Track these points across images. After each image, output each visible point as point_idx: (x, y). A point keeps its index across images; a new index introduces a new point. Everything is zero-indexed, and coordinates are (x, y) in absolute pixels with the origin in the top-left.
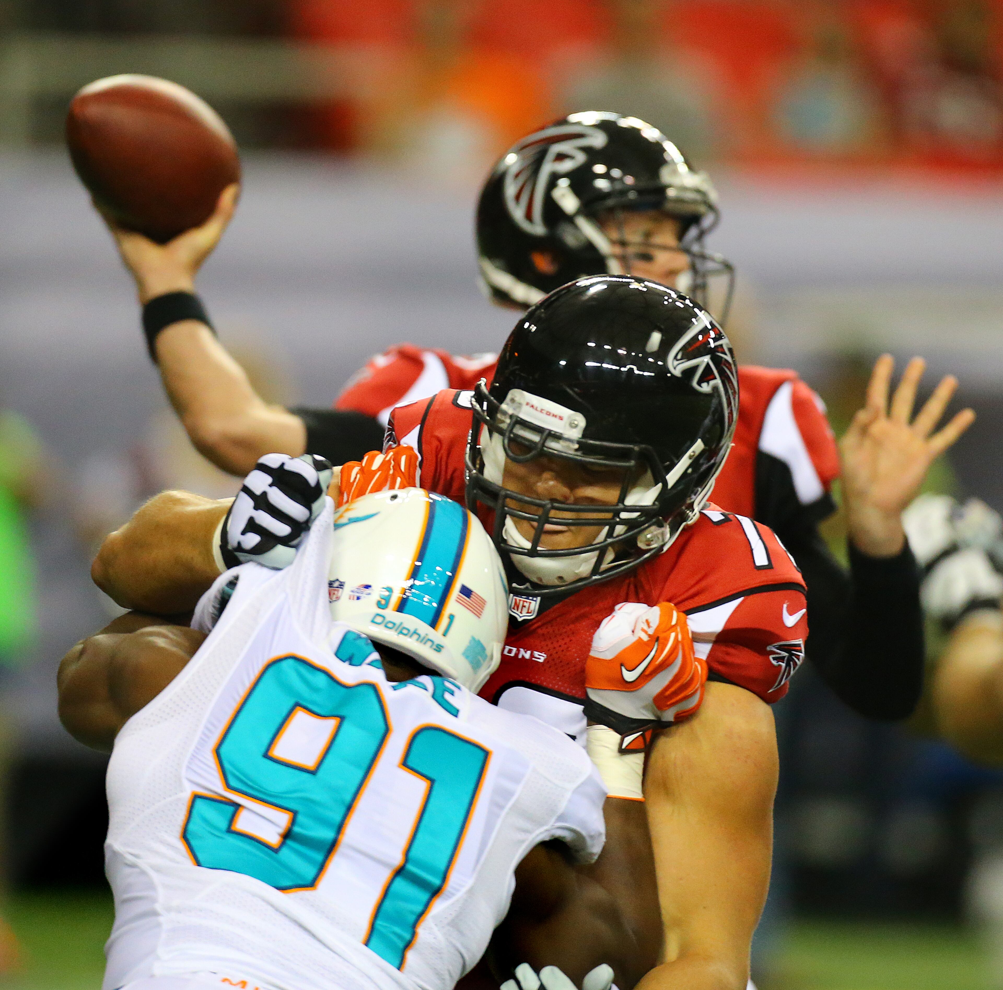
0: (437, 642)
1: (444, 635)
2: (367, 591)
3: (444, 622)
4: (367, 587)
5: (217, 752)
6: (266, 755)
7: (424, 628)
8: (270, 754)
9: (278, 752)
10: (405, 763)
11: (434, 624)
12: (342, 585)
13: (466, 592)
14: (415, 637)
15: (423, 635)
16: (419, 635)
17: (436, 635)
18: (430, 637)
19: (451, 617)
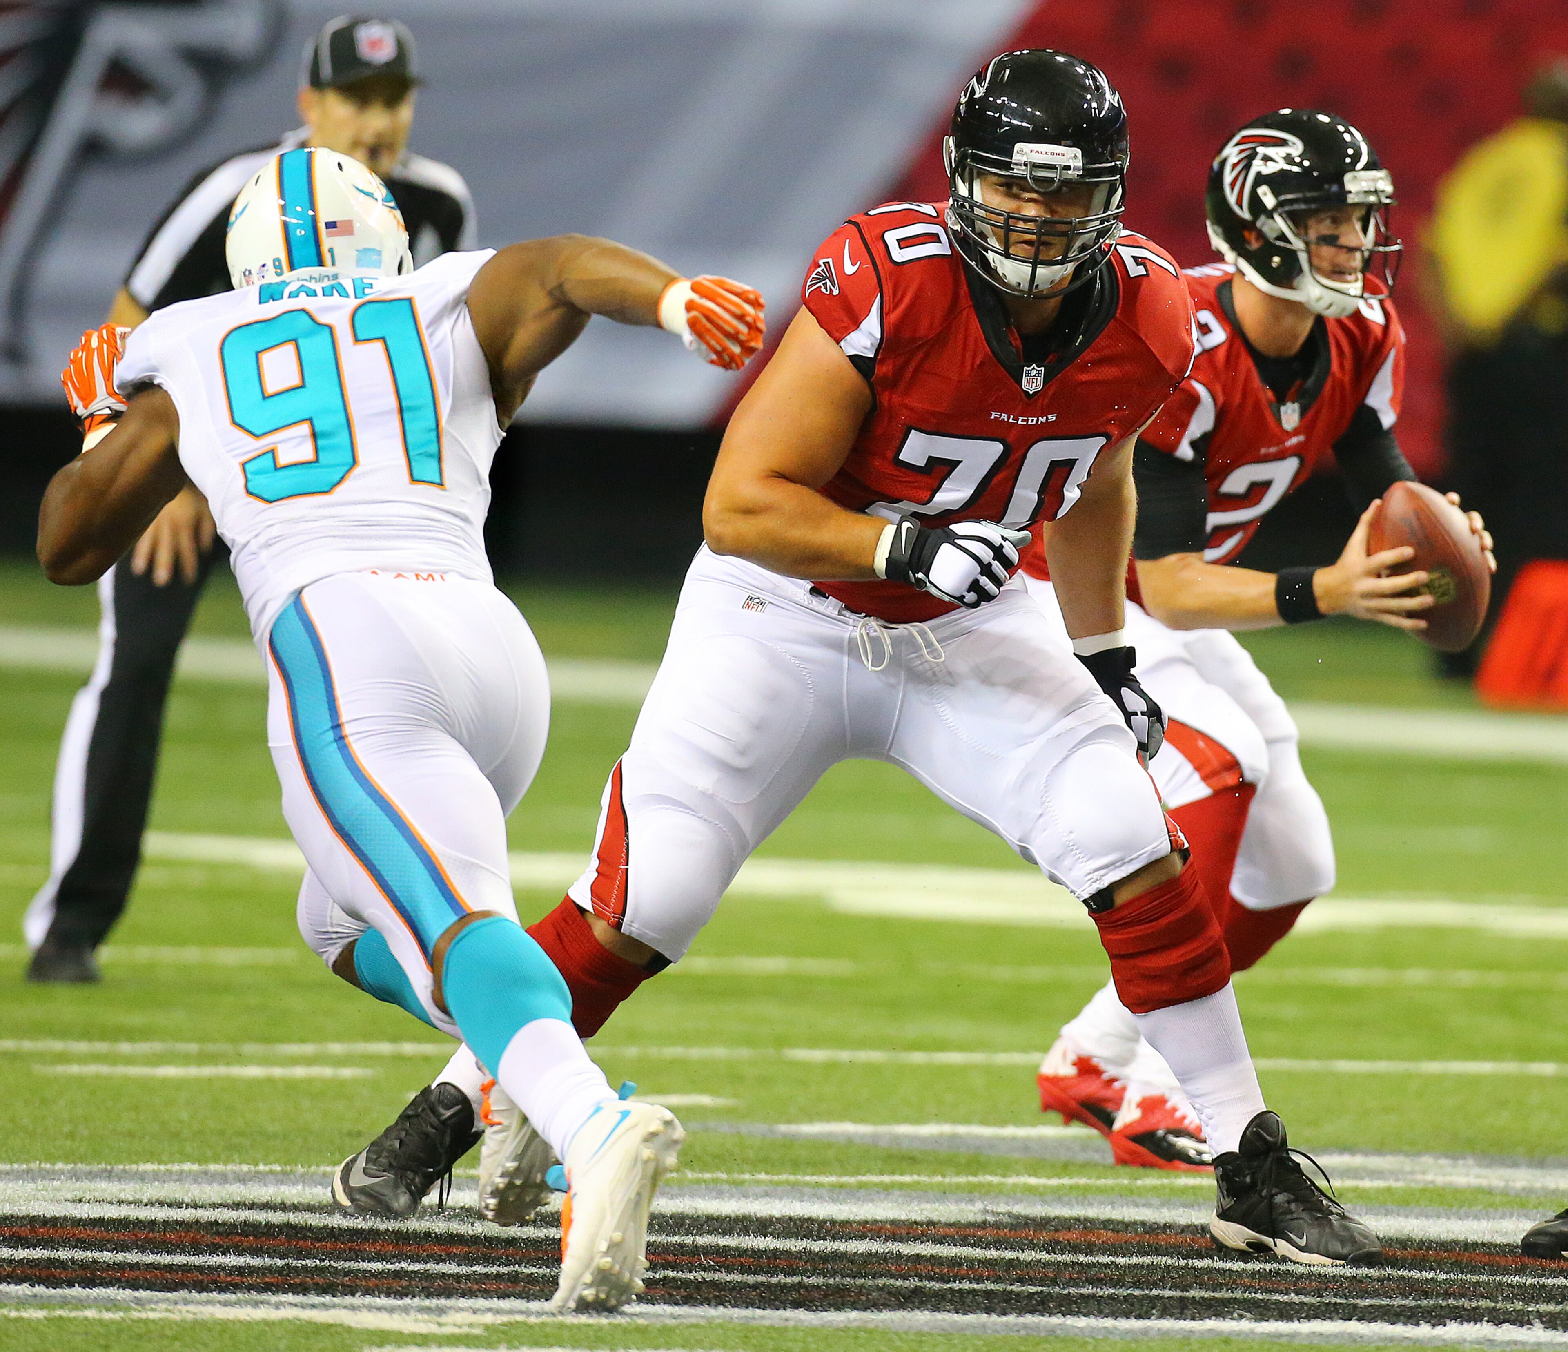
0: (330, 274)
1: (333, 264)
2: (265, 268)
3: (327, 257)
4: (264, 266)
5: (234, 423)
6: (265, 398)
7: (316, 270)
8: (266, 395)
9: (270, 390)
10: (357, 340)
11: (321, 264)
12: (250, 272)
13: (331, 225)
14: (313, 281)
15: (317, 276)
16: (315, 278)
17: (328, 270)
18: (324, 274)
19: (331, 250)
